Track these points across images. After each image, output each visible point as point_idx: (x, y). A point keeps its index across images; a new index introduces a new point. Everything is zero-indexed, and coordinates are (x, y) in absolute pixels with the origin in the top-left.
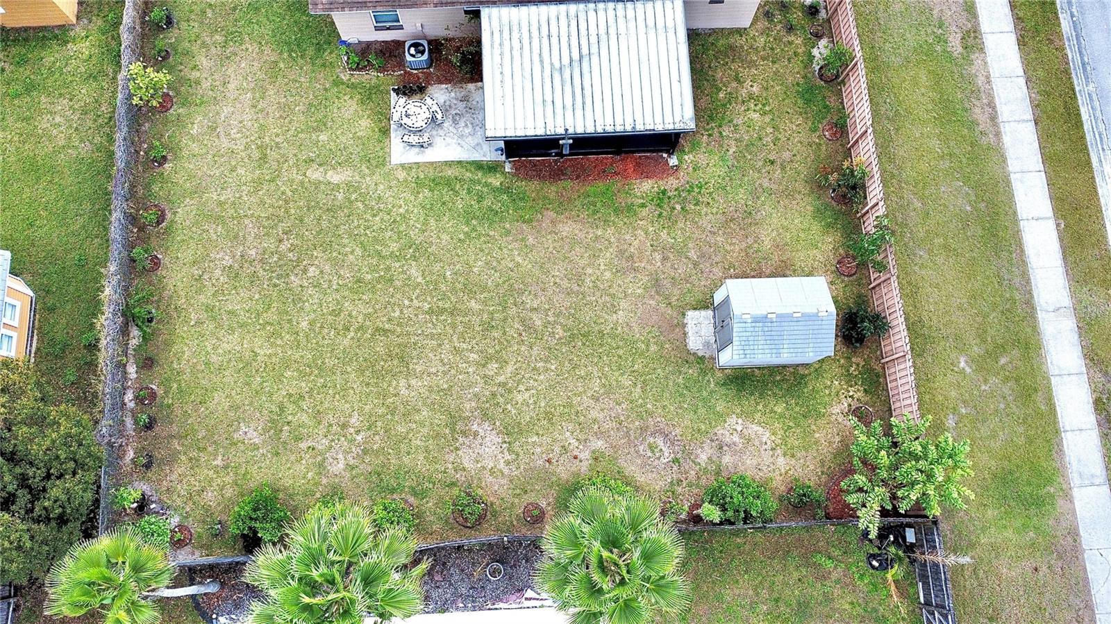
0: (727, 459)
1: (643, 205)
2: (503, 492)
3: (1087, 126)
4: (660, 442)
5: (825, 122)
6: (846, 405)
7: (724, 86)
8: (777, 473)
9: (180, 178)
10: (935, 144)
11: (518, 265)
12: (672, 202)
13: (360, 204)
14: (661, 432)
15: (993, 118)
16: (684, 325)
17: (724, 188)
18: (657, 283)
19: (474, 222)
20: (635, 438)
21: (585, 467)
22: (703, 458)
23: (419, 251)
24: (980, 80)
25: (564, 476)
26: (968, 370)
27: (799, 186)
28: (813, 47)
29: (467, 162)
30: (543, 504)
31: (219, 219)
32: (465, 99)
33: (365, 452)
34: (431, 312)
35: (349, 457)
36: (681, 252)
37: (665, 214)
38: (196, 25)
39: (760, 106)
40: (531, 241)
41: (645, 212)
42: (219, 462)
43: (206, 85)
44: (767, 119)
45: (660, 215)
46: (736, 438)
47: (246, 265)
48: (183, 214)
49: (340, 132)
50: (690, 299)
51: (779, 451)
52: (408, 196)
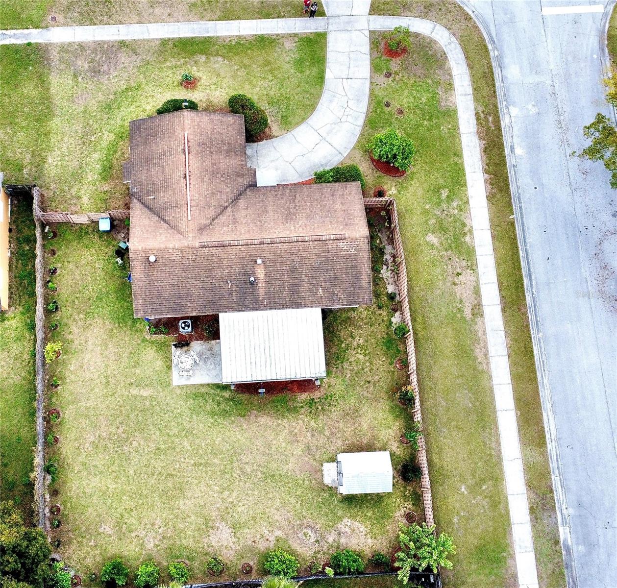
0: (343, 540)
1: (302, 407)
2: (231, 558)
3: (536, 357)
4: (309, 532)
5: (397, 359)
6: (403, 512)
7: (345, 340)
8: (368, 547)
9: (66, 394)
10: (454, 370)
11: (238, 440)
12: (317, 405)
13: (157, 407)
14: (310, 526)
15: (486, 355)
16: (322, 471)
17: (343, 397)
18: (308, 448)
19: (216, 417)
20: (297, 530)
21: (272, 545)
22: (331, 540)
23: (188, 433)
24: (480, 334)
25: (262, 549)
26: (466, 493)
27: (383, 395)
28: (392, 317)
29: (212, 385)
30: (252, 564)
31: (87, 417)
32: (210, 349)
33: (164, 537)
34: (195, 465)
35: (156, 541)
36: (321, 432)
37: (313, 411)
38: (70, 309)
39: (363, 351)
40: (245, 426)
41: (303, 410)
42: (92, 543)
43: (76, 342)
44: (367, 358)
45: (310, 412)
46: (347, 529)
47: (101, 441)
48: (68, 414)
49: (146, 368)
50: (325, 457)
51: (368, 536)
52: (182, 403)
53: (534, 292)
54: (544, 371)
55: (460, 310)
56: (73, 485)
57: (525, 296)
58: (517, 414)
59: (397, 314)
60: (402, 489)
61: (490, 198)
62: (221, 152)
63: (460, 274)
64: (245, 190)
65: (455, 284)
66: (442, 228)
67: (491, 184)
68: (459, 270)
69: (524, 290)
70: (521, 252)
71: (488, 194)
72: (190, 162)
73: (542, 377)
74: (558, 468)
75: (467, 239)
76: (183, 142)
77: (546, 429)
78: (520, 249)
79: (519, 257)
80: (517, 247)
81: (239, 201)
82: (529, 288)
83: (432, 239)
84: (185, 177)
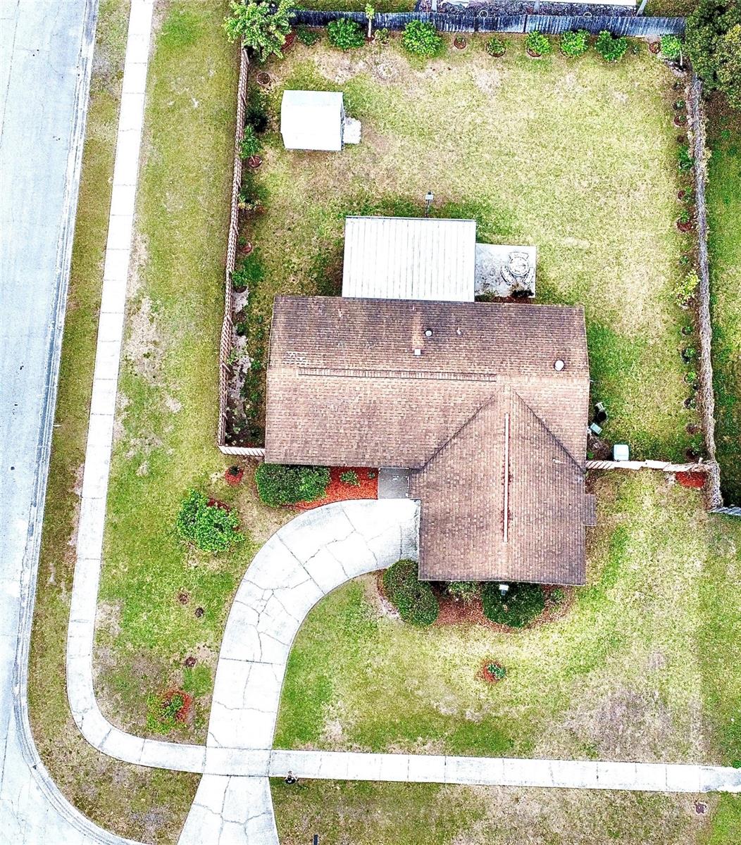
0: (347, 62)
2: (478, 55)
3: (71, 244)
4: (384, 74)
5: (249, 254)
6: (272, 86)
7: (312, 282)
8: (319, 53)
9: (670, 248)
15: (134, 251)
16: (361, 136)
17: (324, 214)
18: (375, 161)
19: (485, 205)
20: (398, 77)
30: (454, 48)
31: (644, 219)
32: (486, 285)
38: (667, 352)
39: (290, 267)
40: (450, 192)
43: (658, 310)
44: (287, 258)
45: (367, 200)
48: (667, 224)
49: (569, 270)
50: (355, 150)
51: (316, 64)
52: (525, 225)
53: (51, 325)
54: (64, 228)
55: (155, 309)
56: (660, 146)
57: (66, 322)
58: (112, 180)
59: (239, 309)
60: (269, 109)
61: (79, 458)
63: (145, 355)
64: (426, 464)
65: (155, 343)
66: (157, 419)
67: (74, 479)
68: (146, 360)
69: (65, 329)
70: (56, 381)
71: (82, 465)
72: (501, 499)
73: (69, 222)
74: (77, 118)
75: (125, 402)
76: (510, 530)
77: (80, 161)
78: (56, 385)
79: (61, 374)
80: (60, 387)
81: (436, 446)
82: (57, 332)
83: (173, 405)
84: (509, 477)
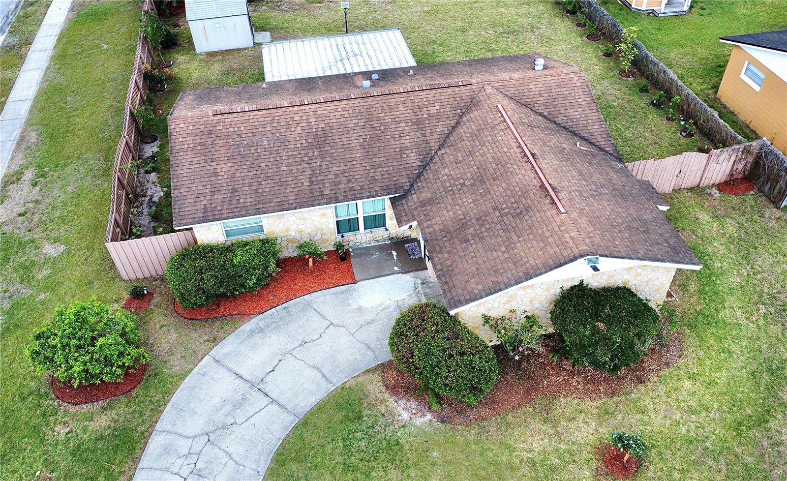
15: (22, 139)
55: (41, 175)
62: (477, 220)
63: (19, 215)
64: (412, 186)
65: (36, 201)
68: (20, 219)
72: (533, 176)
81: (419, 164)
83: (52, 250)
